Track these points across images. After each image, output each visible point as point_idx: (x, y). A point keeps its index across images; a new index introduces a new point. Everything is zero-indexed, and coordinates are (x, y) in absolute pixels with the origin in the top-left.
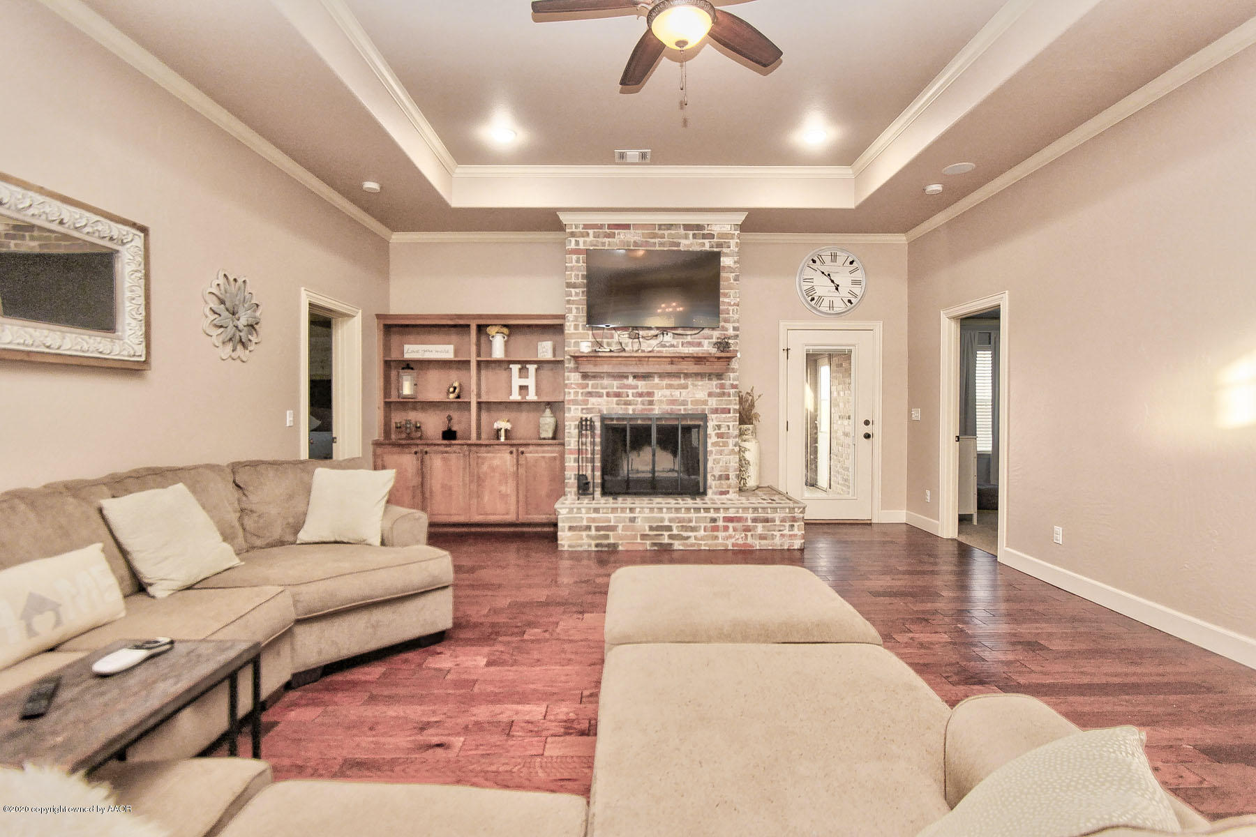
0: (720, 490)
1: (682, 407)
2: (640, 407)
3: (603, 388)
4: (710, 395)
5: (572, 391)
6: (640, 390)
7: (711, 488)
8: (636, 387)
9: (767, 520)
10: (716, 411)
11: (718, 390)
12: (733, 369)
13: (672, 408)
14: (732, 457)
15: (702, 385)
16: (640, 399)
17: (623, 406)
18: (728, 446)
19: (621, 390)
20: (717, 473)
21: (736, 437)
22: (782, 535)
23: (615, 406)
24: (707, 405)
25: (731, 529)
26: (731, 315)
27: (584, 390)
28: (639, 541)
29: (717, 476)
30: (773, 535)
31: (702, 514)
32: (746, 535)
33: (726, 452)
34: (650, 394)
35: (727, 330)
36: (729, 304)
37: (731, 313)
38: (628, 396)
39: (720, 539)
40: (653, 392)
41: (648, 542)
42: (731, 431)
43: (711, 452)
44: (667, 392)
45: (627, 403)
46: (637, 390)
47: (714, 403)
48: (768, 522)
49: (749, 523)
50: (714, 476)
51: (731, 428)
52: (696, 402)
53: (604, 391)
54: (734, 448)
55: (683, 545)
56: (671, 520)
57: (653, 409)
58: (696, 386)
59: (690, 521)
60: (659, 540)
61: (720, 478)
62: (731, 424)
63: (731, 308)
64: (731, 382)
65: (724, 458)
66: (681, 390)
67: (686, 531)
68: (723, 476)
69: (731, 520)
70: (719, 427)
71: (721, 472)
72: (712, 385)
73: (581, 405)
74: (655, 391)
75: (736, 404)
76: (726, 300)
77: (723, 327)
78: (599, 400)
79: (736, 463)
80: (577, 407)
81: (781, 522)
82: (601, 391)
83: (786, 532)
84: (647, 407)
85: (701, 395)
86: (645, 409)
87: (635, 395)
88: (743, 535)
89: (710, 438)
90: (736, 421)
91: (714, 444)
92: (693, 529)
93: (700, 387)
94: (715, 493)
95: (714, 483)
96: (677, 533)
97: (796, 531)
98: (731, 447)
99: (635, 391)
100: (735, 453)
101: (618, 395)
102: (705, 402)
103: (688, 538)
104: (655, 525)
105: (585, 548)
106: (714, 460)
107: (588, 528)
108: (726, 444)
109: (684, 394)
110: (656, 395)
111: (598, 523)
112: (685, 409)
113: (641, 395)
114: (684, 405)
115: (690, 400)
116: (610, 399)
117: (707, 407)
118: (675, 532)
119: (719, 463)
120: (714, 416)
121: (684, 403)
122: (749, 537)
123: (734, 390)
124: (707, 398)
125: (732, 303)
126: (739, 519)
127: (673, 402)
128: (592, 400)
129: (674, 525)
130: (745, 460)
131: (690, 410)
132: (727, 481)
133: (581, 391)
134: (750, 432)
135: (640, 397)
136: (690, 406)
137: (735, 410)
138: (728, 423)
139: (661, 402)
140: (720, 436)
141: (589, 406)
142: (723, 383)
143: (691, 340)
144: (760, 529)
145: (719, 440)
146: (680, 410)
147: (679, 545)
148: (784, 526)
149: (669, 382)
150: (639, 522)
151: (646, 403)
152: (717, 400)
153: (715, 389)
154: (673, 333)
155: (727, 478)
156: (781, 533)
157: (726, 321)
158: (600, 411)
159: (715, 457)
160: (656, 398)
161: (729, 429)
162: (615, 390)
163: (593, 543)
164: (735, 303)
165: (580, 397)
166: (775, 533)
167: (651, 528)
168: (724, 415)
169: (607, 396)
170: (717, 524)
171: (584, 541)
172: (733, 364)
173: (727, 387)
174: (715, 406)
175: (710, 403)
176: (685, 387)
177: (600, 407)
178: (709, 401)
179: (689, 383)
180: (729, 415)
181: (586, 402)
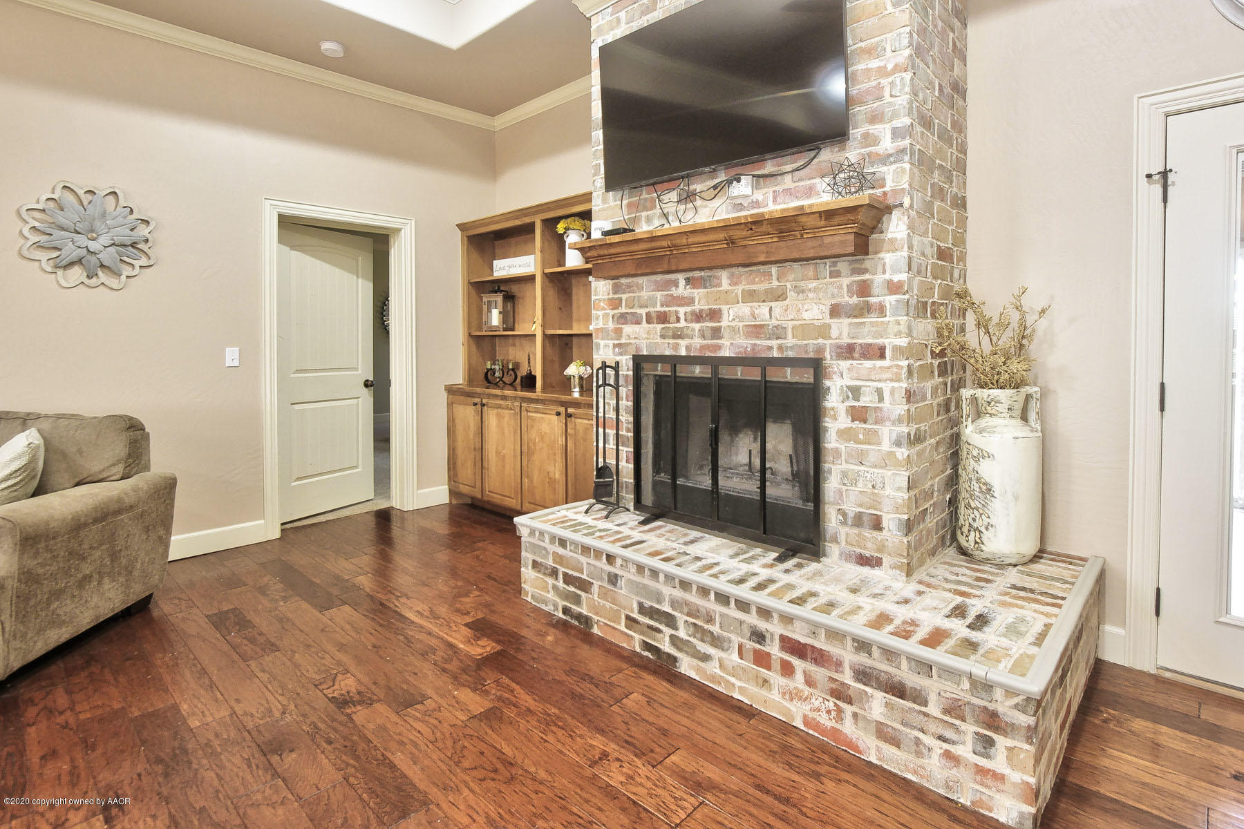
0: (858, 550)
1: (774, 343)
2: (697, 342)
3: (641, 307)
4: (835, 311)
5: (600, 313)
6: (697, 307)
7: (835, 540)
8: (691, 301)
9: (898, 690)
10: (848, 352)
11: (855, 300)
12: (892, 241)
13: (755, 344)
14: (888, 473)
15: (816, 290)
16: (697, 326)
17: (672, 341)
18: (879, 444)
19: (667, 309)
20: (851, 509)
21: (899, 421)
22: (947, 755)
23: (659, 340)
24: (830, 338)
25: (799, 677)
26: (887, 98)
27: (616, 311)
28: (622, 627)
29: (851, 515)
30: (918, 742)
31: (733, 612)
32: (840, 711)
33: (873, 457)
34: (714, 315)
35: (875, 141)
36: (882, 72)
37: (887, 94)
38: (678, 320)
39: (775, 692)
40: (720, 310)
41: (637, 637)
42: (886, 404)
43: (837, 452)
44: (744, 309)
45: (678, 335)
46: (693, 308)
47: (845, 331)
48: (902, 696)
49: (847, 677)
50: (844, 515)
51: (887, 395)
52: (804, 330)
53: (643, 312)
54: (894, 449)
55: (698, 670)
56: (674, 603)
57: (719, 347)
58: (803, 291)
59: (710, 620)
60: (654, 640)
61: (858, 521)
62: (886, 387)
63: (885, 82)
64: (887, 276)
65: (868, 473)
66: (773, 304)
67: (703, 641)
68: (865, 518)
69: (798, 650)
70: (855, 392)
71: (860, 506)
72: (840, 287)
73: (611, 339)
74: (724, 308)
75: (898, 334)
76: (874, 64)
77: (866, 136)
78: (636, 328)
79: (899, 489)
80: (607, 342)
81: (947, 711)
82: (639, 311)
83: (964, 750)
84: (710, 342)
85: (815, 312)
86: (707, 347)
87: (689, 317)
88: (831, 705)
89: (835, 418)
90: (899, 380)
91: (844, 434)
92: (716, 641)
93: (811, 295)
94: (847, 557)
95: (843, 531)
96: (686, 638)
97: (999, 762)
98: (886, 446)
99: (689, 309)
100: (898, 464)
101: (663, 318)
102: (824, 331)
103: (706, 658)
104: (648, 603)
105: (549, 608)
106: (844, 474)
107: (554, 573)
108: (872, 438)
109: (777, 312)
110: (725, 316)
111: (569, 568)
112: (780, 348)
113: (698, 317)
114: (778, 338)
115: (790, 324)
116: (651, 326)
117: (828, 342)
118: (682, 633)
119: (854, 483)
120: (845, 364)
121: (778, 332)
122: (848, 719)
123: (893, 298)
124: (828, 320)
125: (890, 67)
126: (820, 658)
127: (757, 330)
128: (628, 329)
129: (681, 618)
130: (978, 480)
131: (792, 348)
132: (875, 533)
133: (612, 312)
134: (1001, 408)
135: (698, 321)
136: (790, 341)
137: (896, 349)
138: (879, 385)
139: (733, 329)
140: (859, 415)
141: (623, 341)
142: (865, 281)
143: (793, 185)
144: (878, 704)
145: (857, 424)
146: (770, 348)
147: (691, 667)
148: (957, 730)
149: (748, 287)
150: (623, 590)
151: (708, 333)
152: (850, 324)
153: (847, 298)
154: (754, 176)
155: (877, 525)
156: (946, 746)
157: (875, 118)
158: (638, 348)
159: (844, 466)
160: (725, 323)
161: (881, 399)
162: (659, 308)
163: (562, 603)
164: (896, 65)
165: (611, 325)
166: (927, 740)
167: (642, 609)
168: (868, 364)
169: (648, 322)
170: (766, 649)
171: (549, 596)
172: (891, 228)
173: (875, 290)
174: (846, 340)
175: (834, 333)
176: (780, 296)
177: (637, 341)
178: (833, 326)
179: (789, 286)
180: (879, 363)
181: (618, 332)
